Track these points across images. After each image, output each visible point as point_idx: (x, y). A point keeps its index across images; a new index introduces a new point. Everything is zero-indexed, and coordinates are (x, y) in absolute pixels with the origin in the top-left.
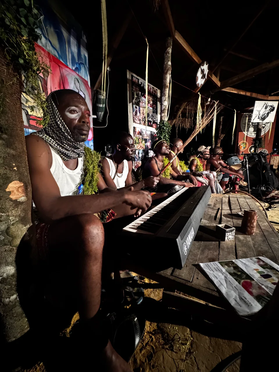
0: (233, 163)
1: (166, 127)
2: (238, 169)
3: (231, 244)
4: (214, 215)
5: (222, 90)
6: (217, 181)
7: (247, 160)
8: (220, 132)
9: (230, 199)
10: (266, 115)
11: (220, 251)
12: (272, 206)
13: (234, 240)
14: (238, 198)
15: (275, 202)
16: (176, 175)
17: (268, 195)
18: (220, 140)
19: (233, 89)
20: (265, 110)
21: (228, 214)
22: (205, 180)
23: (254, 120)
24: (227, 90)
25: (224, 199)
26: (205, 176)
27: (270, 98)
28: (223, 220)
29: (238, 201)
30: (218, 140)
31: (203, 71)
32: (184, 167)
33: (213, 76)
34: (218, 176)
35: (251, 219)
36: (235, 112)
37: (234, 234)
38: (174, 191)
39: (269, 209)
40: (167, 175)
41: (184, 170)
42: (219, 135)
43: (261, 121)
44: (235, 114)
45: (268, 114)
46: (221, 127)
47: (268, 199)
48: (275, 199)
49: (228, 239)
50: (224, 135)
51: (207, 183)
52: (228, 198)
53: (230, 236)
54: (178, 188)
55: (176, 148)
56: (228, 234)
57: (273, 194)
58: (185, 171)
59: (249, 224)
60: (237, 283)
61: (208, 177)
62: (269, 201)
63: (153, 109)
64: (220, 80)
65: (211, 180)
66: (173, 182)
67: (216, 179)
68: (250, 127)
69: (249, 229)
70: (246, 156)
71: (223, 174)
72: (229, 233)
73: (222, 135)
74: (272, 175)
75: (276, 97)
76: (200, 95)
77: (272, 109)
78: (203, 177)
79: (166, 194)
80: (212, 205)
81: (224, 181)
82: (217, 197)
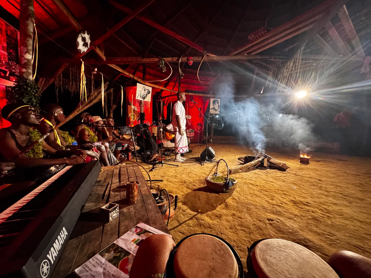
0: (125, 132)
1: (31, 88)
2: (129, 138)
3: (115, 223)
4: (102, 193)
5: (108, 65)
6: (110, 151)
7: (132, 133)
8: (112, 103)
9: (121, 169)
10: (145, 95)
11: (103, 238)
12: (155, 167)
13: (119, 217)
14: (127, 167)
15: (156, 163)
16: (54, 151)
17: (152, 158)
18: (112, 110)
19: (119, 68)
20: (144, 92)
21: (117, 187)
22: (95, 153)
23: (137, 97)
24: (113, 66)
25: (115, 170)
26: (96, 148)
27: (147, 83)
28: (111, 196)
29: (127, 171)
30: (111, 111)
31: (84, 39)
32: (68, 139)
33: (97, 48)
34: (111, 146)
35: (132, 190)
36: (122, 88)
37: (118, 210)
38: (47, 175)
39: (153, 170)
40: (37, 153)
41: (68, 143)
42: (111, 105)
43: (142, 100)
44: (122, 90)
45: (147, 95)
46: (112, 98)
47: (152, 161)
48: (156, 161)
49: (113, 218)
50: (116, 106)
51: (98, 156)
52: (118, 169)
53: (114, 215)
54: (54, 170)
55: (53, 116)
56: (112, 213)
57: (154, 157)
58: (70, 144)
59: (131, 196)
60: (115, 268)
61: (99, 149)
62: (153, 163)
63: (8, 54)
64: (105, 55)
65: (102, 151)
66: (48, 162)
67: (109, 150)
68: (136, 103)
69: (131, 200)
70: (132, 129)
71: (116, 144)
72: (113, 211)
73: (114, 106)
74: (153, 141)
75: (150, 84)
76: (83, 62)
77: (149, 93)
78: (93, 151)
79: (33, 183)
80: (102, 180)
81: (117, 150)
82: (108, 170)
